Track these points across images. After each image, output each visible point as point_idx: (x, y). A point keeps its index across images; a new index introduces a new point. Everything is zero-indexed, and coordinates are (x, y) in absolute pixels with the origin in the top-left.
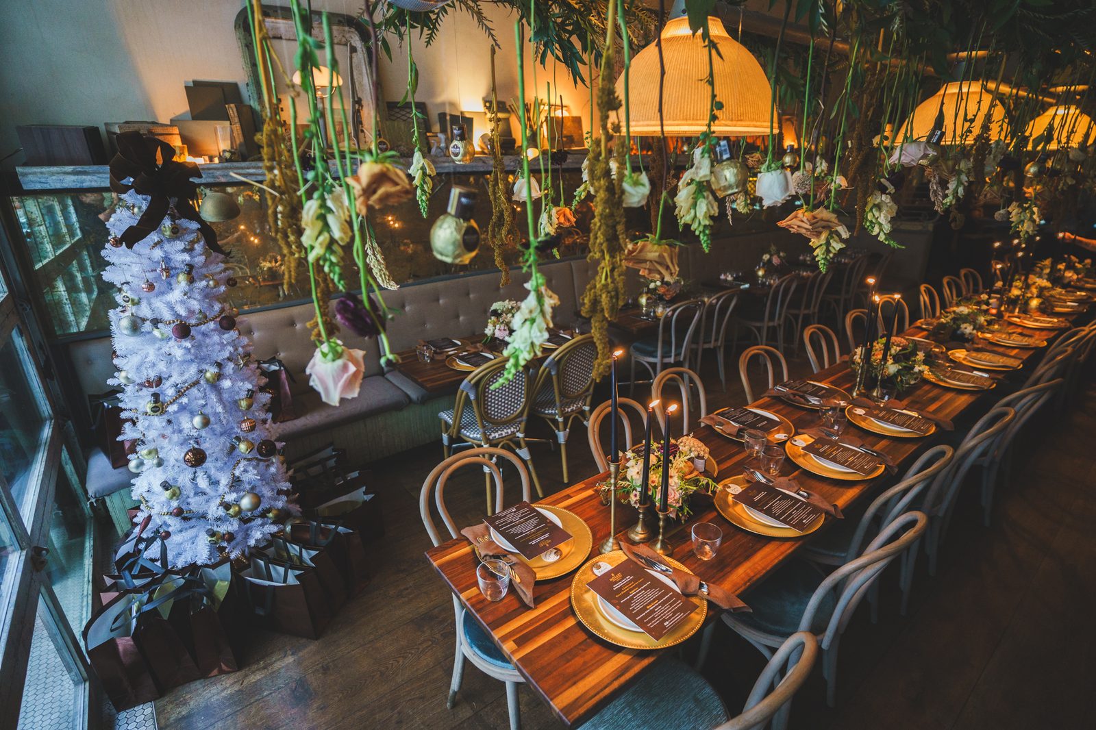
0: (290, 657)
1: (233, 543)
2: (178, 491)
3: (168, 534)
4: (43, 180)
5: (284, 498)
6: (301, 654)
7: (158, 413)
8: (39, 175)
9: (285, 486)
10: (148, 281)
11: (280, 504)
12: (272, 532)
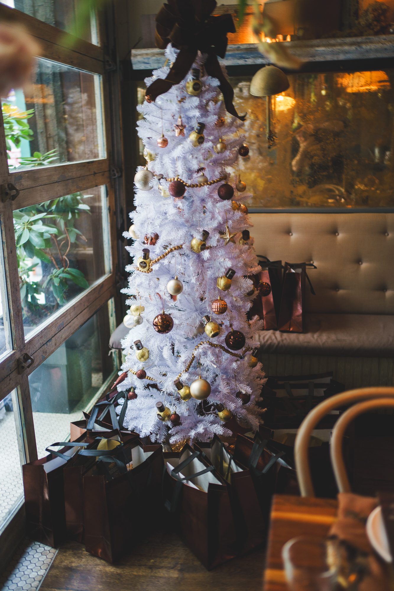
0: (176, 572)
1: (178, 428)
2: (147, 355)
3: (135, 396)
4: (146, 61)
5: (240, 402)
6: (187, 575)
7: (146, 269)
8: (145, 57)
9: (245, 389)
10: (163, 136)
11: (232, 406)
12: (217, 433)
